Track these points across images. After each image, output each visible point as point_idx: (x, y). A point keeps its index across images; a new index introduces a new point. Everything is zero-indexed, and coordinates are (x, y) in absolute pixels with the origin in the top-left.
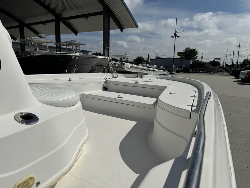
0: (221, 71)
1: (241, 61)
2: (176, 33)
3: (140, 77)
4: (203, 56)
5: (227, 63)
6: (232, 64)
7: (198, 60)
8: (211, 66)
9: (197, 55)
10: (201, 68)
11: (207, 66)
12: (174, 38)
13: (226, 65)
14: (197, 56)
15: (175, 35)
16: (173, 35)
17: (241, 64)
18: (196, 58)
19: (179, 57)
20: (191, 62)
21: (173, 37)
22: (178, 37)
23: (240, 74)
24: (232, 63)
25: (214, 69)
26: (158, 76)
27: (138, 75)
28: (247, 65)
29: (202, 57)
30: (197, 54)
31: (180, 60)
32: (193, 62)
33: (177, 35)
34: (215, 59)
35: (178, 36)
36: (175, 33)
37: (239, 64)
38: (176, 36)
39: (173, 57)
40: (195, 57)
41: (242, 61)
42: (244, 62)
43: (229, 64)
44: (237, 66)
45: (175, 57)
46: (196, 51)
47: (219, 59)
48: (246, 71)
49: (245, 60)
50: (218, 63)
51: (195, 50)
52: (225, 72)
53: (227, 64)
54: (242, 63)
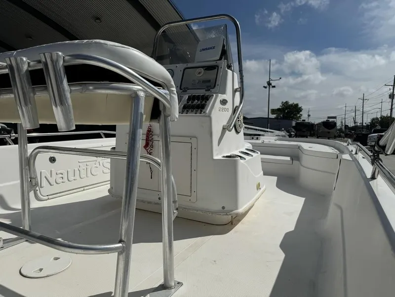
0: (340, 136)
1: (367, 120)
2: (271, 82)
3: (256, 138)
4: (310, 114)
5: (347, 124)
6: (354, 125)
7: (304, 120)
8: (323, 129)
9: (300, 113)
10: (309, 133)
11: (318, 129)
12: (268, 89)
13: (346, 126)
14: (301, 115)
15: (269, 84)
16: (266, 85)
17: (368, 126)
18: (300, 117)
19: (274, 116)
20: (294, 124)
21: (265, 87)
22: (274, 87)
23: (368, 139)
24: (355, 123)
25: (329, 132)
26: (276, 138)
27: (254, 137)
28: (377, 126)
29: (309, 116)
30: (301, 111)
31: (276, 120)
32: (297, 124)
33: (271, 84)
34: (329, 118)
35: (273, 85)
36: (269, 82)
37: (364, 124)
38: (271, 86)
39: (267, 117)
40: (299, 115)
41: (369, 121)
42: (372, 121)
43: (349, 126)
44: (363, 128)
45: (270, 117)
46: (300, 106)
47: (335, 118)
48: (376, 134)
49: (373, 119)
50: (334, 125)
51: (297, 105)
52: (346, 137)
53: (348, 126)
54: (369, 124)
